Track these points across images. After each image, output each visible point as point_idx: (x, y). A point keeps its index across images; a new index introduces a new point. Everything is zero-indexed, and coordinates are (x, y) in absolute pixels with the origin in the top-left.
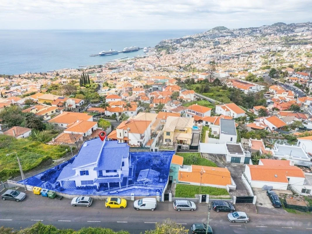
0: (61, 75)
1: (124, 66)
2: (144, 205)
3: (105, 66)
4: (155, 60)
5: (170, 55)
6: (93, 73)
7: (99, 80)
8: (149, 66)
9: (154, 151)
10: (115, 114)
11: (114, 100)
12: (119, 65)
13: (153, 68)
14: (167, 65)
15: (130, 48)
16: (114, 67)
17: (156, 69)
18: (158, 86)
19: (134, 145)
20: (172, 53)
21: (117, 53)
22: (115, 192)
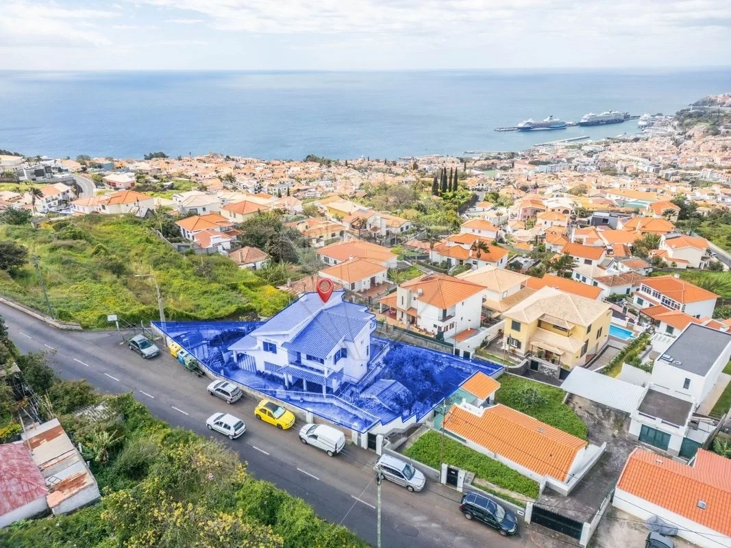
0: (421, 167)
1: (569, 160)
2: (315, 437)
3: (524, 156)
4: (665, 148)
5: (718, 138)
6: (491, 169)
7: (481, 184)
8: (640, 164)
9: (461, 354)
10: (449, 260)
11: (479, 232)
12: (558, 154)
13: (651, 170)
14: (699, 164)
15: (603, 114)
16: (544, 159)
17: (660, 174)
18: (610, 215)
19: (425, 330)
20: (727, 132)
21: (562, 127)
22: (298, 398)
